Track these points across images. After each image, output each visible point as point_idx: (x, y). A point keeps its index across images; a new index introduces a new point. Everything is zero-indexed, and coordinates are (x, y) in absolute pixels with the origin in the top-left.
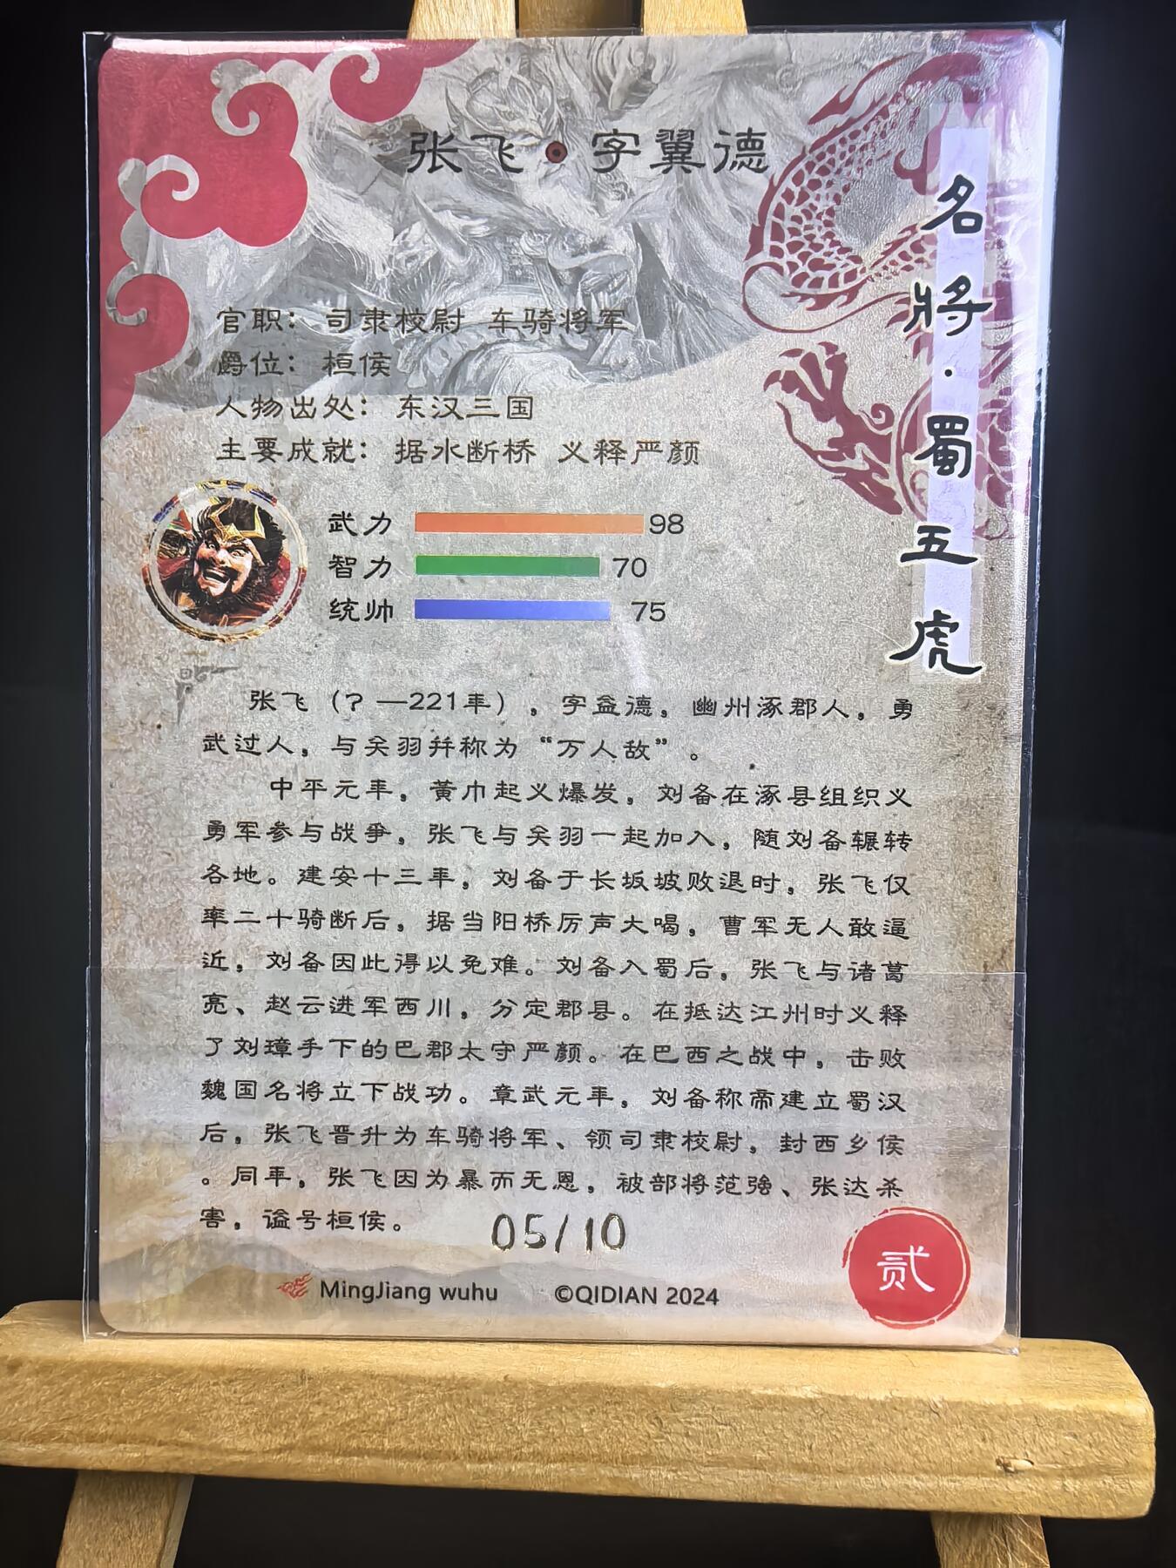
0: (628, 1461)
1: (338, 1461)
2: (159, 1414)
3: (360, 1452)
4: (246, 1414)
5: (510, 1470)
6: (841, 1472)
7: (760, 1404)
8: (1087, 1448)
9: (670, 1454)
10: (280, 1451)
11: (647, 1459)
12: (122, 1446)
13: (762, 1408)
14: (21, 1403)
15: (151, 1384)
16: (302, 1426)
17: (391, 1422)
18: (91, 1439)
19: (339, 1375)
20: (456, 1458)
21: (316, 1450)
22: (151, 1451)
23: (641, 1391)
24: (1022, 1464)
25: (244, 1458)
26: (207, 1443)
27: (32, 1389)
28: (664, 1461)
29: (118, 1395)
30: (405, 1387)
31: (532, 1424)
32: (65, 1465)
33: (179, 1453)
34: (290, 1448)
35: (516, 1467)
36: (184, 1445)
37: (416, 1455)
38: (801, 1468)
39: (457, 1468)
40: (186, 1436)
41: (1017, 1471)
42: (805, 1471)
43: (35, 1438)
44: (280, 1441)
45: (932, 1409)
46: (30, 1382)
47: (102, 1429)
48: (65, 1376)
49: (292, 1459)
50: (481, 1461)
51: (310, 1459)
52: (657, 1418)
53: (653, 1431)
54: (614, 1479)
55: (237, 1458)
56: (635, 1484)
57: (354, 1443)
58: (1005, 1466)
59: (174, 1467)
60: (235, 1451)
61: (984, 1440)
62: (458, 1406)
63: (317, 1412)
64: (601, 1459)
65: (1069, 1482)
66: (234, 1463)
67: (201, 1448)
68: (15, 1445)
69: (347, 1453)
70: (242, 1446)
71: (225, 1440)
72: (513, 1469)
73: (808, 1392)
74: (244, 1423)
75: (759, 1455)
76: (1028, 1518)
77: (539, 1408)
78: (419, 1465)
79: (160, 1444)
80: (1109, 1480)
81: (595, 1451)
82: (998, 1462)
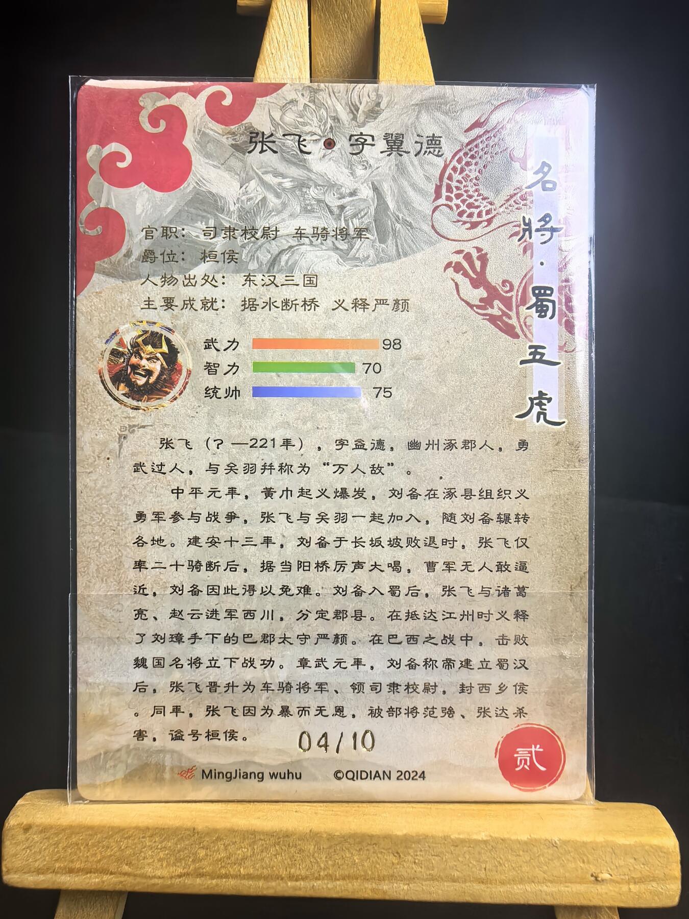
0: (381, 879)
1: (214, 882)
2: (111, 856)
3: (226, 876)
4: (161, 855)
5: (314, 885)
6: (503, 883)
7: (458, 843)
8: (642, 866)
9: (405, 874)
10: (180, 876)
11: (392, 877)
12: (89, 875)
13: (457, 846)
14: (31, 850)
15: (106, 838)
16: (193, 861)
17: (244, 859)
18: (71, 871)
19: (215, 831)
20: (282, 879)
21: (201, 875)
22: (105, 878)
23: (387, 837)
24: (606, 876)
25: (160, 881)
26: (139, 872)
27: (38, 842)
28: (402, 879)
29: (87, 845)
30: (252, 837)
31: (326, 858)
32: (55, 887)
33: (122, 879)
34: (187, 875)
35: (317, 884)
36: (125, 874)
37: (259, 877)
38: (481, 881)
39: (282, 884)
40: (126, 868)
41: (603, 880)
42: (483, 883)
43: (39, 871)
44: (180, 870)
45: (554, 845)
46: (36, 838)
47: (77, 865)
48: (57, 834)
49: (188, 881)
50: (297, 880)
51: (198, 881)
52: (398, 853)
53: (396, 861)
54: (373, 890)
55: (156, 881)
56: (385, 893)
57: (223, 871)
58: (596, 878)
59: (119, 887)
60: (154, 877)
61: (584, 862)
62: (284, 848)
63: (202, 853)
64: (366, 879)
65: (632, 886)
66: (154, 885)
67: (135, 876)
68: (26, 876)
69: (221, 877)
70: (158, 873)
71: (149, 871)
72: (315, 884)
73: (482, 836)
74: (160, 860)
75: (456, 874)
76: (610, 908)
77: (330, 847)
78: (261, 883)
79: (111, 873)
80: (654, 884)
81: (363, 873)
82: (592, 875)
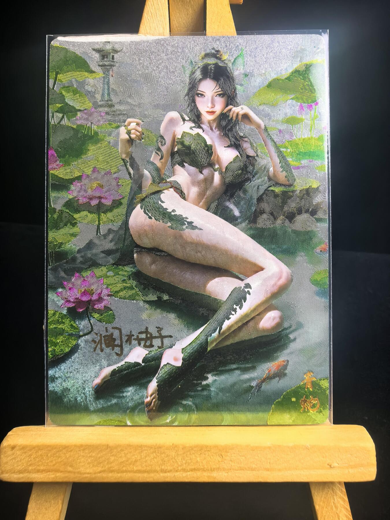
0: (212, 470)
1: (119, 475)
2: (61, 462)
3: (126, 471)
4: (89, 460)
6: (280, 470)
7: (254, 449)
8: (355, 458)
9: (226, 468)
10: (100, 472)
11: (218, 469)
12: (48, 473)
13: (254, 450)
14: (15, 460)
15: (58, 452)
16: (108, 463)
17: (136, 461)
18: (38, 471)
19: (119, 446)
20: (157, 472)
21: (112, 471)
22: (58, 474)
23: (216, 447)
24: (336, 465)
25: (89, 475)
26: (76, 471)
27: (19, 455)
28: (224, 469)
29: (47, 455)
30: (141, 449)
31: (181, 459)
32: (29, 480)
33: (67, 475)
34: (104, 471)
35: (177, 474)
36: (69, 472)
37: (145, 472)
38: (268, 470)
39: (158, 475)
40: (70, 469)
41: (334, 467)
42: (268, 471)
43: (20, 472)
44: (100, 469)
45: (307, 448)
46: (18, 453)
47: (42, 468)
48: (30, 450)
49: (104, 475)
50: (165, 472)
51: (110, 475)
52: (221, 455)
53: (220, 459)
54: (208, 477)
55: (87, 475)
56: (215, 478)
57: (124, 469)
58: (330, 466)
59: (65, 480)
60: (85, 473)
61: (323, 457)
62: (158, 454)
63: (112, 458)
64: (204, 470)
65: (350, 470)
66: (86, 477)
67: (74, 473)
68: (12, 475)
69: (123, 472)
70: (88, 471)
71: (82, 470)
72: (176, 475)
73: (268, 444)
74: (89, 463)
75: (254, 466)
76: (340, 483)
77: (184, 453)
78: (145, 475)
79: (61, 472)
80: (362, 468)
81: (202, 467)
82: (328, 465)
